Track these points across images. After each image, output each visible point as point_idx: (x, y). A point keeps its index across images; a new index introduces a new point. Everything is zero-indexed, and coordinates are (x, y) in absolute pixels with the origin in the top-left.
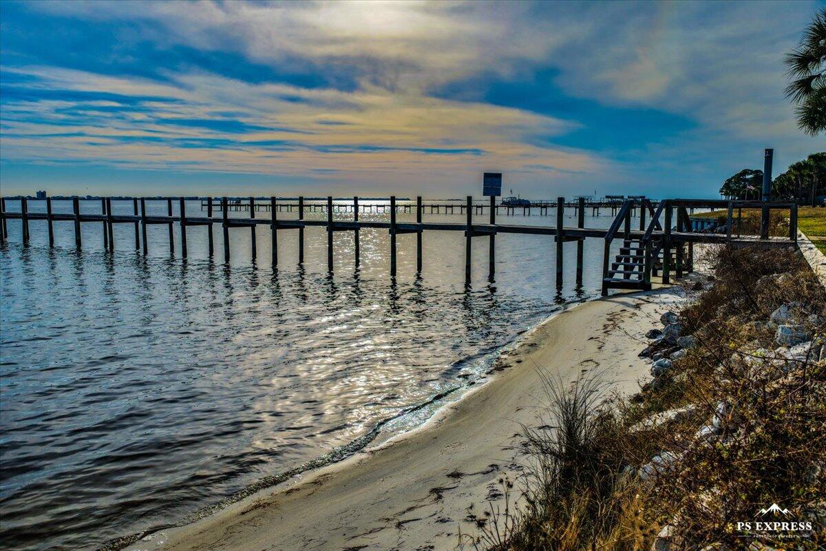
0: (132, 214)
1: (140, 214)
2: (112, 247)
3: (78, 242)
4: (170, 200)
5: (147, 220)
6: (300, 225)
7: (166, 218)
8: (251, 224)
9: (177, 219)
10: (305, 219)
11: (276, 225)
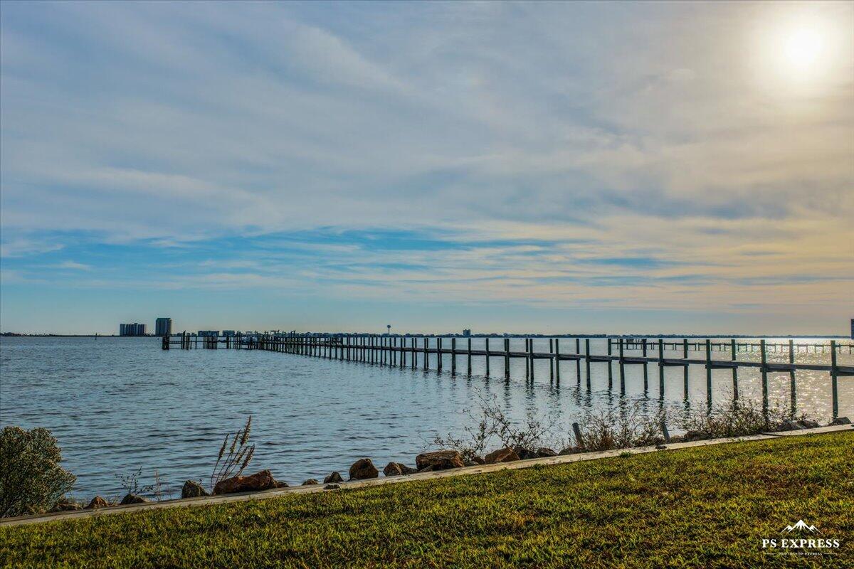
0: (548, 352)
1: (554, 352)
2: (532, 378)
3: (507, 373)
4: (577, 337)
5: (560, 357)
6: (685, 363)
7: (575, 356)
8: (643, 362)
9: (583, 357)
10: (689, 358)
11: (663, 363)
